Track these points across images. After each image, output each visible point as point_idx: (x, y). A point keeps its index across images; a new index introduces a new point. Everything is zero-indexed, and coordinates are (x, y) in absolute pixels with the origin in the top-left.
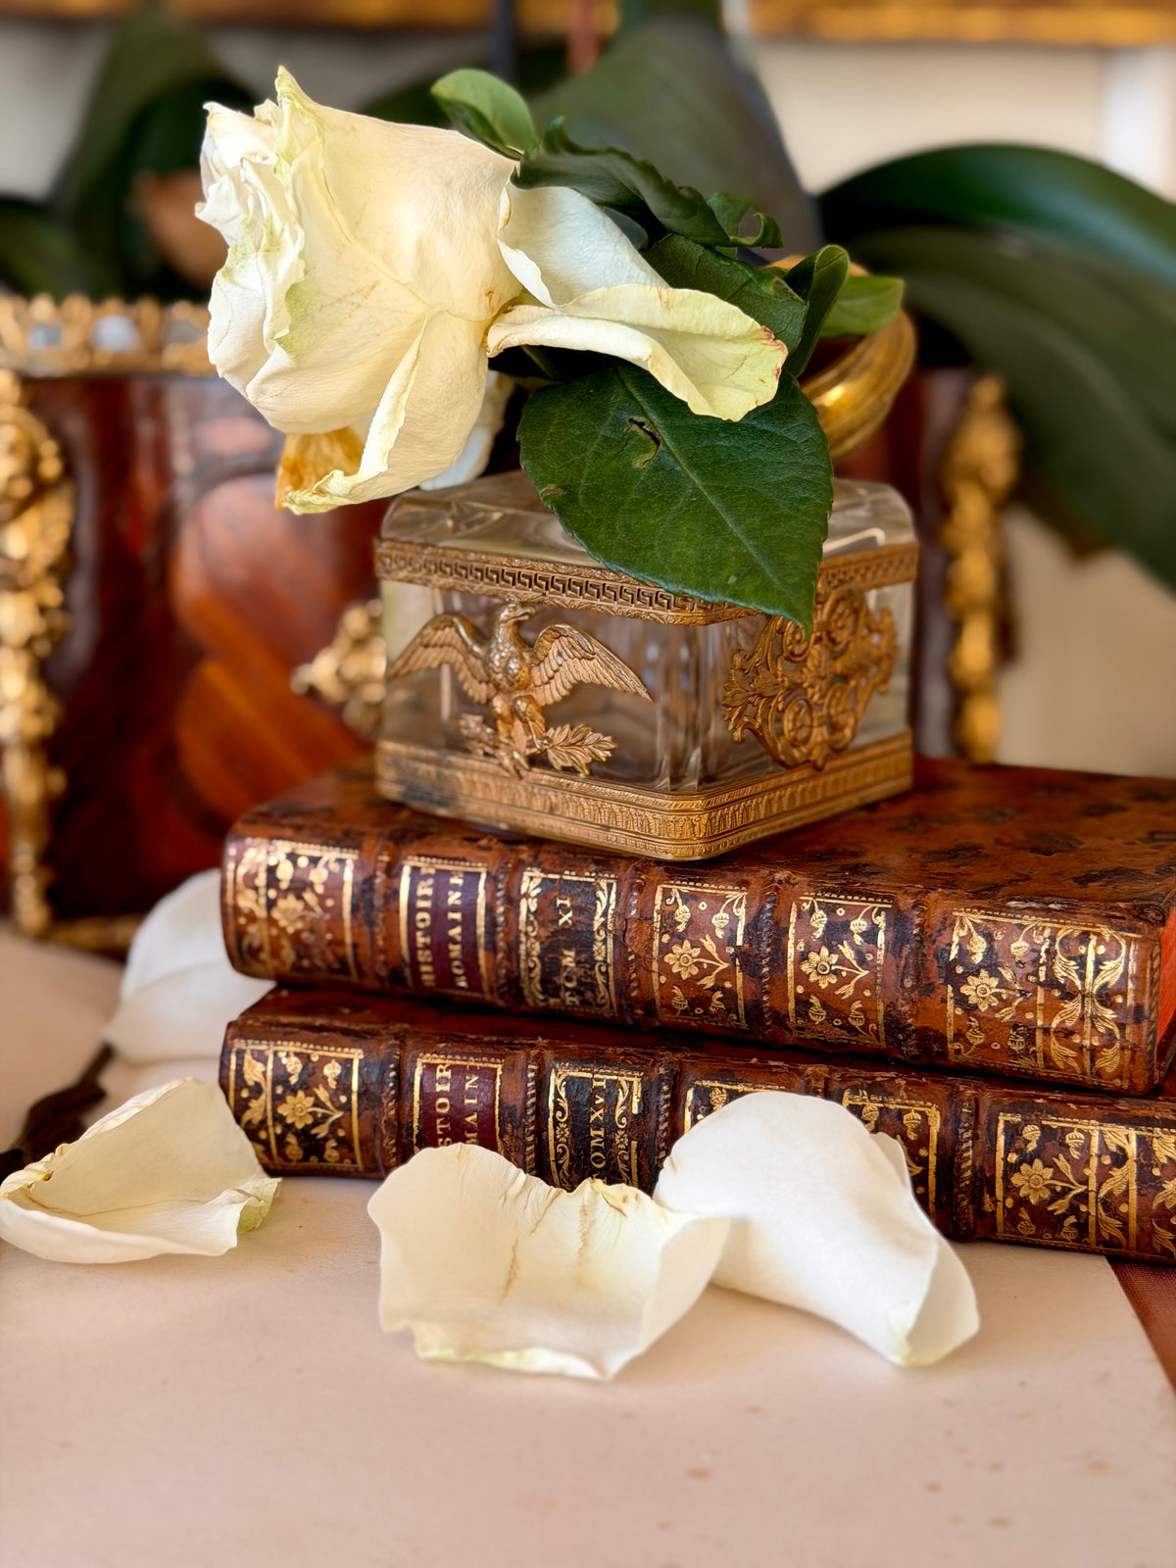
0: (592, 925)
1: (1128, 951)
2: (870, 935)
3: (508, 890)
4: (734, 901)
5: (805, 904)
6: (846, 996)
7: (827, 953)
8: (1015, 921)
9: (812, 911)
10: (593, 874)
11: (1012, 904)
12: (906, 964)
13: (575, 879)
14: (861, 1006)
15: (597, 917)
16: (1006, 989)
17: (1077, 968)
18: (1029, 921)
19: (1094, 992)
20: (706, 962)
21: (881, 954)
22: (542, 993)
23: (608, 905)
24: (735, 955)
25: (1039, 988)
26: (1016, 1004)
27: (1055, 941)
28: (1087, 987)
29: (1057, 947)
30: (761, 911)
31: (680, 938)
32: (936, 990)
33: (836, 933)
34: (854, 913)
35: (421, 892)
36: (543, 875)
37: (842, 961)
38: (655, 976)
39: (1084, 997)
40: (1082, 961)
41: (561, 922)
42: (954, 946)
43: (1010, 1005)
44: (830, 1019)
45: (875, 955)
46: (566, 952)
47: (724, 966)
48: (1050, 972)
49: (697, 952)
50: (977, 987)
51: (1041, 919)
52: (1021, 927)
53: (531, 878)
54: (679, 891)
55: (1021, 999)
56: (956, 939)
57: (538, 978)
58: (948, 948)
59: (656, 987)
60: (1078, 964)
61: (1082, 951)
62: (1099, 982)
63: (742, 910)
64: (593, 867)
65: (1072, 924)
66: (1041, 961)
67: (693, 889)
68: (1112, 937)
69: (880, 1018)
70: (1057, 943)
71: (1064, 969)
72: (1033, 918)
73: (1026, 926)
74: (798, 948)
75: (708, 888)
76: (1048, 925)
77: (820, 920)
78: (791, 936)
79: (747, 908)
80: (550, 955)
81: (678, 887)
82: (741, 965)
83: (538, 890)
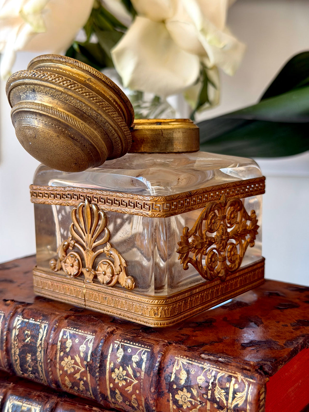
0: (36, 344)
1: (248, 389)
2: (139, 364)
3: (9, 325)
4: (89, 340)
5: (116, 345)
6: (130, 392)
7: (122, 370)
8: (201, 365)
9: (118, 349)
10: (41, 321)
11: (203, 356)
12: (152, 380)
13: (34, 322)
14: (135, 397)
15: (39, 341)
16: (194, 399)
17: (225, 394)
18: (207, 366)
19: (232, 408)
20: (77, 367)
21: (143, 373)
22: (22, 371)
23: (43, 336)
24: (87, 365)
25: (208, 401)
26: (198, 408)
27: (216, 379)
28: (229, 405)
29: (217, 381)
30: (98, 346)
31: (67, 355)
32: (165, 395)
33: (126, 360)
34: (134, 351)
36: (23, 319)
37: (128, 375)
38: (58, 370)
39: (227, 409)
40: (227, 390)
41: (26, 341)
42: (173, 374)
43: (196, 408)
44: (124, 401)
45: (140, 374)
46: (28, 355)
47: (83, 370)
48: (213, 394)
49: (73, 362)
50: (182, 396)
51: (212, 366)
52: (203, 369)
53: (18, 320)
54: (69, 332)
55: (200, 406)
56: (174, 371)
57: (19, 365)
58: (170, 375)
59: (59, 375)
60: (225, 392)
61: (228, 386)
62: (235, 403)
63: (91, 344)
64: (41, 318)
65: (225, 371)
66: (209, 388)
67: (75, 332)
68: (242, 380)
69: (143, 404)
70: (217, 380)
71: (219, 394)
72: (209, 364)
73: (204, 369)
74: (111, 366)
75: (80, 333)
76: (215, 369)
77: (120, 353)
78: (108, 360)
79: (93, 343)
80: (23, 355)
81: (70, 331)
82: (89, 370)
83: (20, 326)
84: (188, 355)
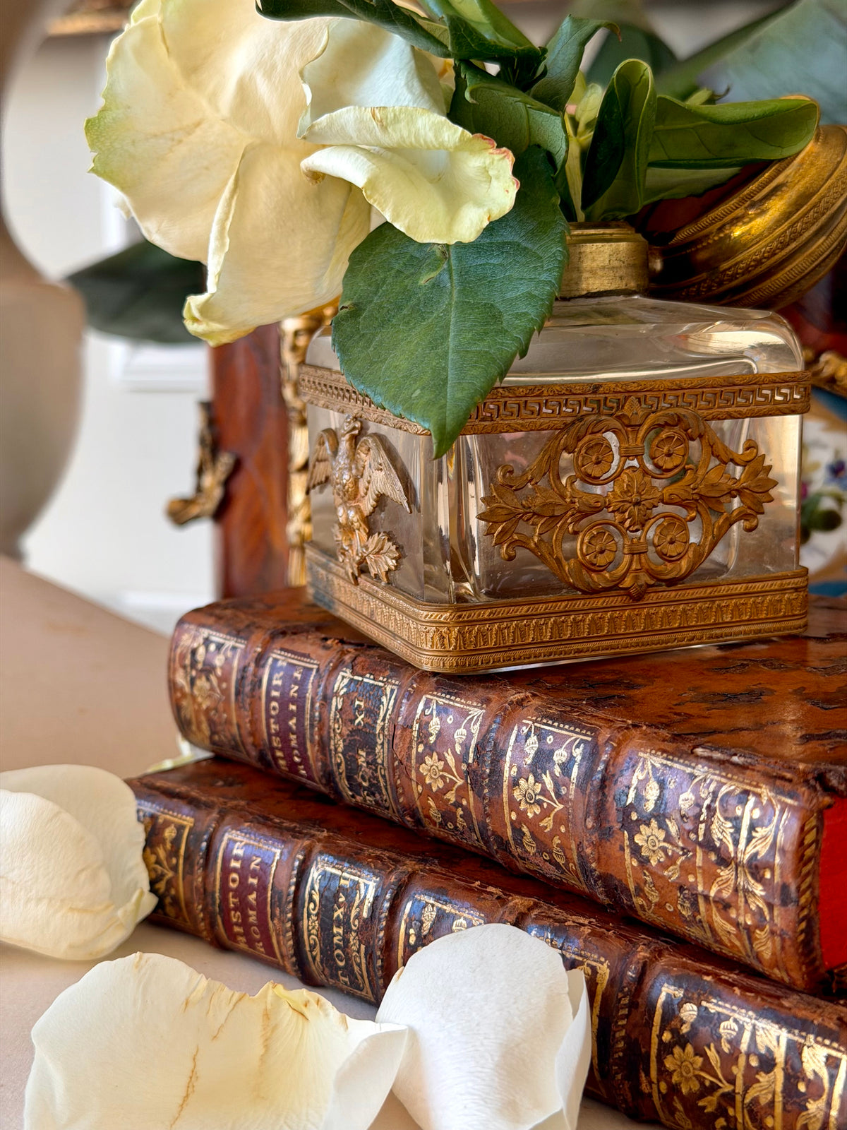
0: (374, 728)
1: (780, 820)
2: (566, 767)
3: (326, 688)
4: (473, 718)
5: (524, 728)
6: (548, 829)
7: (533, 782)
8: (689, 770)
9: (528, 736)
10: (385, 680)
11: (699, 751)
12: (589, 801)
13: (372, 682)
14: (559, 842)
15: (379, 722)
16: (671, 844)
17: (732, 831)
18: (701, 770)
19: (745, 862)
20: (448, 776)
21: (573, 787)
22: (351, 790)
23: (387, 709)
24: (468, 773)
25: (698, 848)
26: (678, 863)
27: (717, 797)
28: (739, 855)
29: (717, 804)
30: (488, 731)
31: (430, 749)
32: (614, 834)
33: (542, 759)
34: (560, 740)
35: (275, 682)
36: (351, 676)
37: (544, 792)
38: (414, 785)
39: (737, 866)
40: (736, 822)
41: (357, 722)
42: (632, 789)
43: (675, 863)
44: (540, 852)
45: (568, 789)
46: (361, 752)
47: (460, 782)
48: (708, 831)
49: (441, 765)
50: (648, 837)
51: (711, 770)
52: (692, 776)
53: (343, 677)
54: (437, 702)
55: (683, 858)
56: (635, 782)
57: (344, 775)
58: (626, 791)
59: (416, 796)
60: (733, 827)
61: (739, 813)
62: (751, 850)
63: (477, 726)
64: (388, 673)
65: (737, 781)
66: (702, 819)
67: (447, 702)
68: (769, 801)
69: (575, 857)
70: (718, 799)
71: (721, 831)
72: (706, 768)
73: (696, 777)
74: (512, 773)
75: (458, 703)
76: (716, 777)
77: (532, 745)
78: (508, 759)
79: (481, 726)
80: (350, 754)
81: (437, 699)
82: (471, 784)
83: (345, 690)
84: (668, 749)
